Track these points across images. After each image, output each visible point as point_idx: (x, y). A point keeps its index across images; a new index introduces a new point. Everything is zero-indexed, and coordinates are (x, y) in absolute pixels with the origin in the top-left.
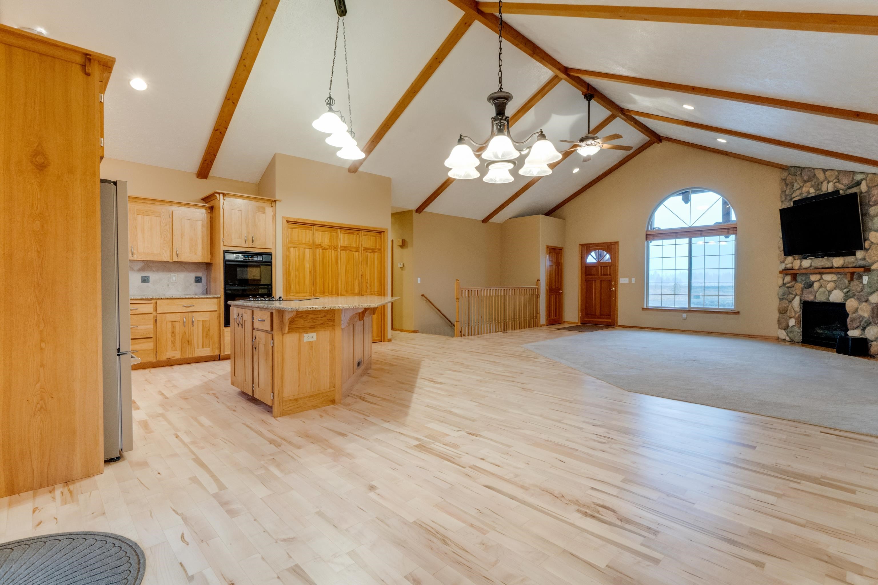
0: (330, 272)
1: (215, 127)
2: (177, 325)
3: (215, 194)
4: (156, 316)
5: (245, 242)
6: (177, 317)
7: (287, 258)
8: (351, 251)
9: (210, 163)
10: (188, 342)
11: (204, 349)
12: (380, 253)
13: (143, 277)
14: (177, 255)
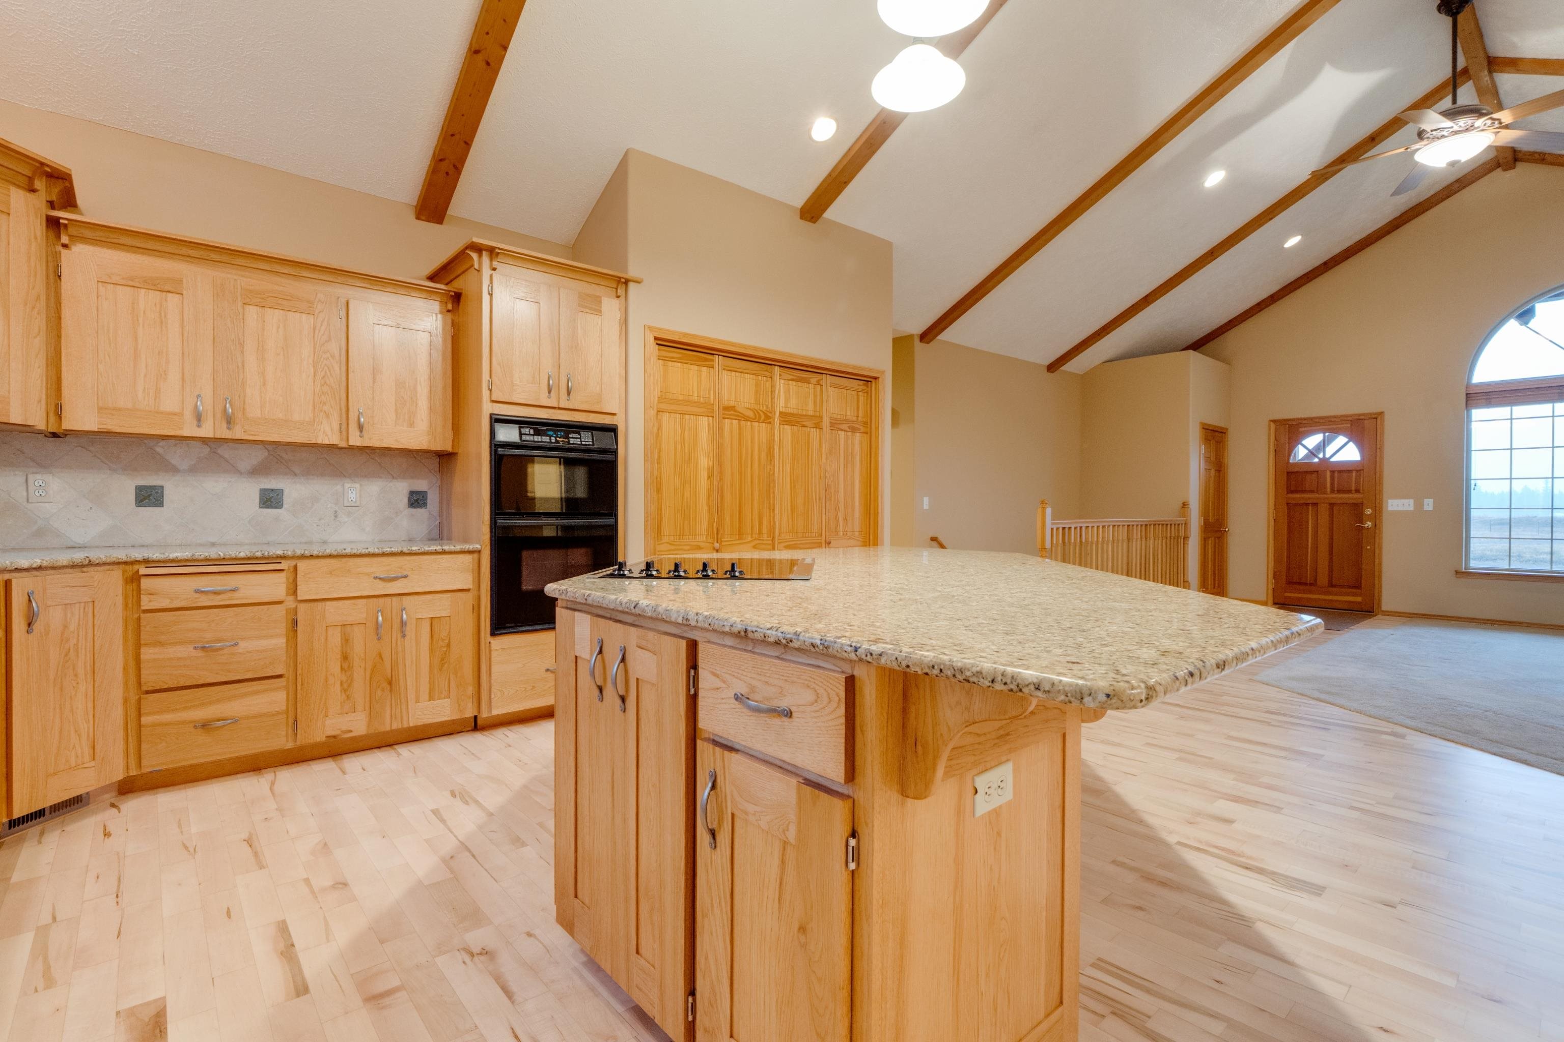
0: (756, 481)
1: (471, 44)
2: (357, 634)
3: (468, 251)
4: (296, 607)
5: (550, 392)
6: (356, 613)
7: (654, 440)
8: (804, 426)
9: (452, 171)
10: (390, 683)
11: (436, 702)
12: (867, 433)
13: (263, 492)
14: (361, 428)
